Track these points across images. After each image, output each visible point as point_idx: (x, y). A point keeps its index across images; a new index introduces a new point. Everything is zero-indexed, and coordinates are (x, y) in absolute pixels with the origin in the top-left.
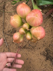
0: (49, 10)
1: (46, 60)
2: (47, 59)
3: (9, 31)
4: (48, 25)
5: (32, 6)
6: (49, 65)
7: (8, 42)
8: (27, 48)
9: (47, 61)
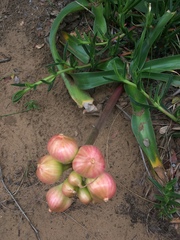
0: (109, 93)
1: (132, 225)
2: (134, 221)
3: (19, 173)
4: (117, 133)
5: (65, 86)
6: (142, 235)
7: (25, 203)
8: (79, 208)
9: (135, 225)
